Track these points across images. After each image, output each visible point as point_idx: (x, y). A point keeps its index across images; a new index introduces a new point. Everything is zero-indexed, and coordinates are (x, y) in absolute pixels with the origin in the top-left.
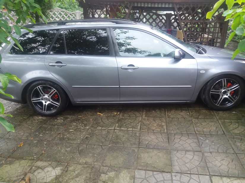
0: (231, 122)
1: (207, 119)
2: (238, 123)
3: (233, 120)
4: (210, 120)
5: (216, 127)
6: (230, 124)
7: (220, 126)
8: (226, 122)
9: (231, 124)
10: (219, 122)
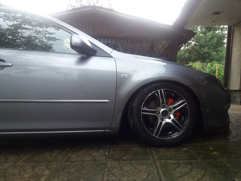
0: (179, 164)
1: (136, 159)
2: (191, 164)
3: (182, 160)
4: (141, 161)
5: (149, 173)
6: (177, 166)
7: (156, 171)
8: (169, 163)
9: (179, 166)
10: (156, 164)
